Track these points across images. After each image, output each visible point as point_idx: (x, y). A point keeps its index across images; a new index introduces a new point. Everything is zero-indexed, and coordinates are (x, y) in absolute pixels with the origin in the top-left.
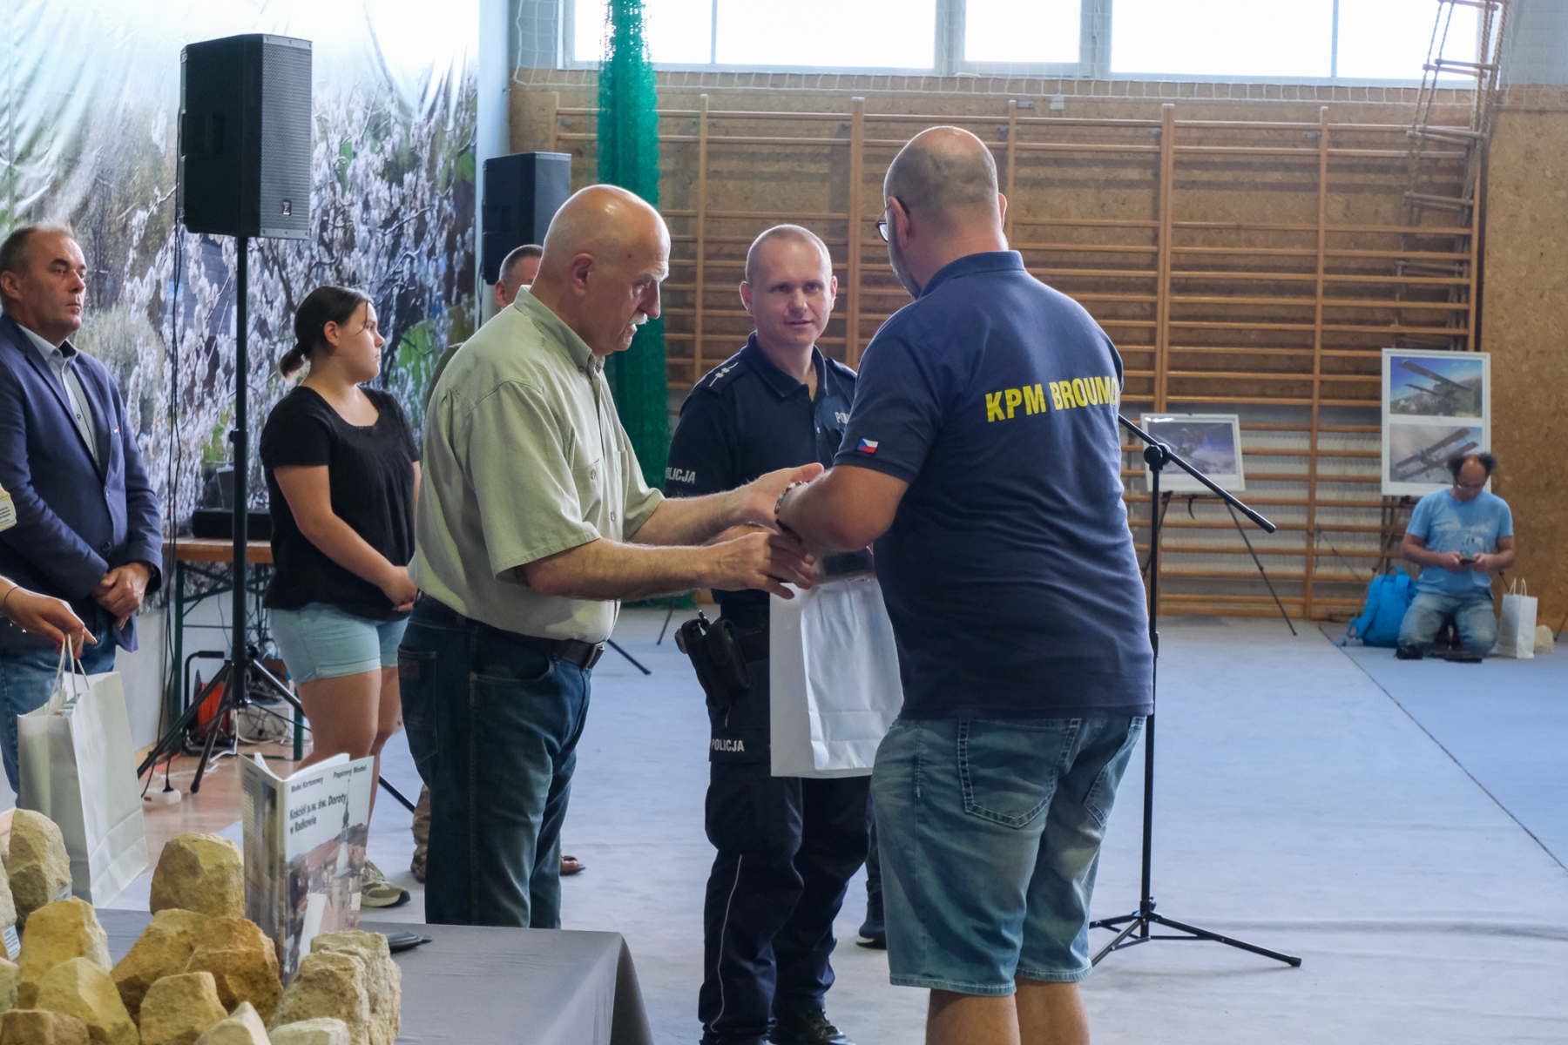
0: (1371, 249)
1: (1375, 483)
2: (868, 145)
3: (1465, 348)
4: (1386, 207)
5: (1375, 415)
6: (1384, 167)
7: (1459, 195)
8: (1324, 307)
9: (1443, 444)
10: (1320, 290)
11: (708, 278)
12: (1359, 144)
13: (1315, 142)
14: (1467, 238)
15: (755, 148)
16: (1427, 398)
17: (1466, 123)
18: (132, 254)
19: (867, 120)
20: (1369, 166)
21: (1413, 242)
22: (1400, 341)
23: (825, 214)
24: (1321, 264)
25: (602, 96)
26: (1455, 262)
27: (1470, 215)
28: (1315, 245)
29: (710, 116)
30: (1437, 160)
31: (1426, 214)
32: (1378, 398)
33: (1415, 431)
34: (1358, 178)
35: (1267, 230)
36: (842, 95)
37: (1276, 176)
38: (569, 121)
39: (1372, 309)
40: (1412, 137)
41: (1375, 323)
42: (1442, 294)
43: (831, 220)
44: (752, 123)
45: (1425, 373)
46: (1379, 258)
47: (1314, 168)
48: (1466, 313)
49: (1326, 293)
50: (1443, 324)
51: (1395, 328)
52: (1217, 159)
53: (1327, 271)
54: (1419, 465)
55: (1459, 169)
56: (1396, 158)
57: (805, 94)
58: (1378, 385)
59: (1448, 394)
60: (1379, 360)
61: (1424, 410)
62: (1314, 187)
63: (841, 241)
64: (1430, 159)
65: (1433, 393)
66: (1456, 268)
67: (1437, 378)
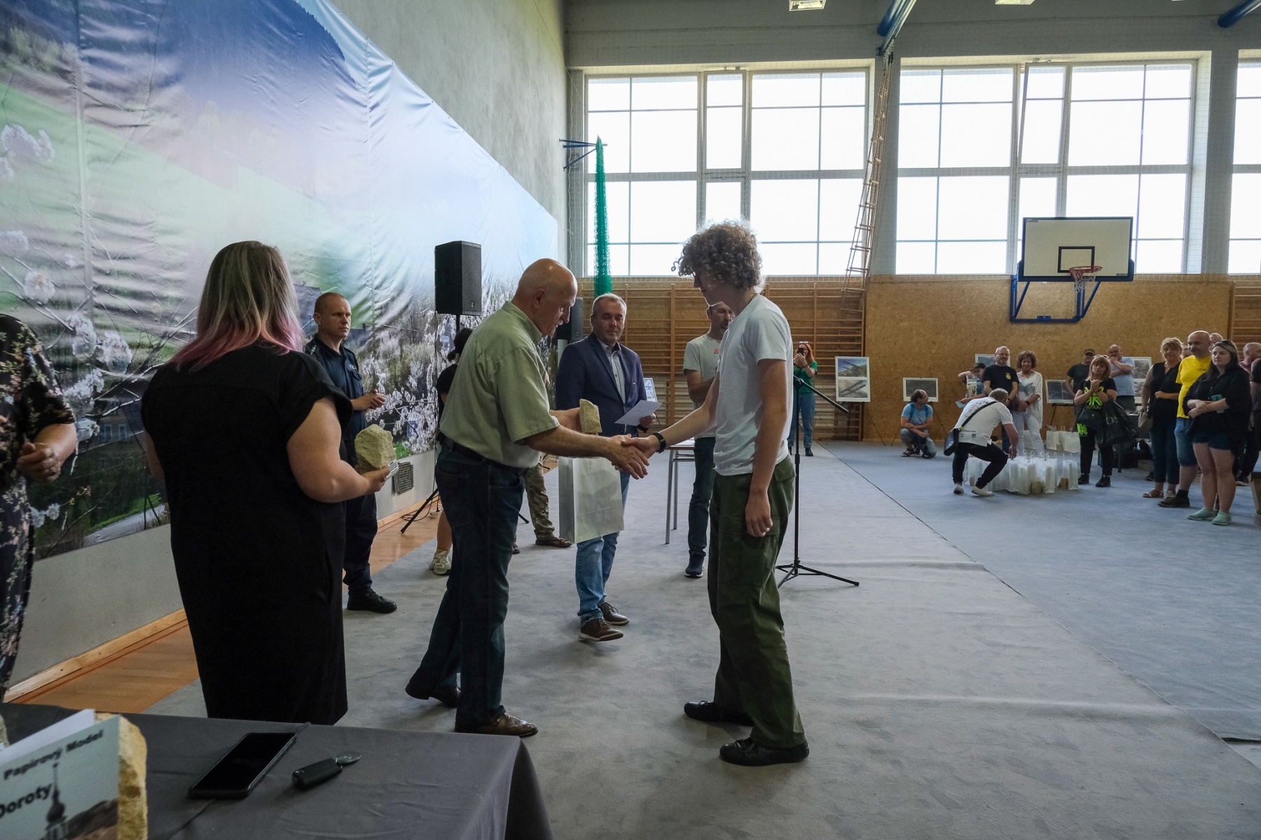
0: (830, 326)
1: (835, 397)
2: (676, 298)
3: (860, 356)
4: (835, 314)
5: (833, 377)
6: (834, 301)
7: (857, 309)
8: (817, 345)
9: (855, 385)
10: (815, 340)
11: (629, 340)
12: (826, 295)
13: (813, 294)
14: (861, 322)
15: (642, 300)
16: (850, 372)
17: (860, 287)
18: (427, 325)
19: (676, 291)
20: (829, 301)
21: (842, 324)
22: (840, 354)
23: (664, 319)
24: (815, 331)
25: (595, 284)
26: (856, 330)
27: (861, 316)
28: (813, 325)
29: (628, 291)
30: (851, 298)
31: (847, 315)
32: (835, 372)
33: (846, 381)
34: (826, 305)
35: (799, 321)
36: (668, 284)
37: (800, 305)
38: (586, 293)
39: (831, 345)
40: (843, 292)
41: (832, 349)
42: (853, 339)
43: (666, 321)
44: (641, 293)
45: (848, 363)
46: (832, 329)
47: (814, 301)
48: (860, 345)
49: (817, 340)
50: (853, 349)
51: (838, 350)
52: (782, 300)
53: (817, 334)
54: (848, 392)
55: (858, 302)
56: (837, 298)
57: (657, 284)
58: (834, 368)
59: (856, 370)
60: (834, 360)
61: (848, 375)
62: (813, 308)
63: (668, 327)
64: (848, 298)
65: (851, 370)
66: (857, 331)
67: (852, 365)
